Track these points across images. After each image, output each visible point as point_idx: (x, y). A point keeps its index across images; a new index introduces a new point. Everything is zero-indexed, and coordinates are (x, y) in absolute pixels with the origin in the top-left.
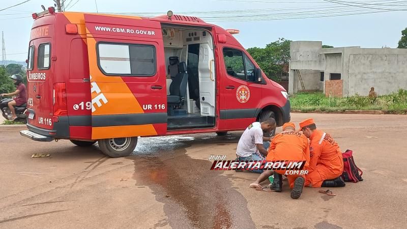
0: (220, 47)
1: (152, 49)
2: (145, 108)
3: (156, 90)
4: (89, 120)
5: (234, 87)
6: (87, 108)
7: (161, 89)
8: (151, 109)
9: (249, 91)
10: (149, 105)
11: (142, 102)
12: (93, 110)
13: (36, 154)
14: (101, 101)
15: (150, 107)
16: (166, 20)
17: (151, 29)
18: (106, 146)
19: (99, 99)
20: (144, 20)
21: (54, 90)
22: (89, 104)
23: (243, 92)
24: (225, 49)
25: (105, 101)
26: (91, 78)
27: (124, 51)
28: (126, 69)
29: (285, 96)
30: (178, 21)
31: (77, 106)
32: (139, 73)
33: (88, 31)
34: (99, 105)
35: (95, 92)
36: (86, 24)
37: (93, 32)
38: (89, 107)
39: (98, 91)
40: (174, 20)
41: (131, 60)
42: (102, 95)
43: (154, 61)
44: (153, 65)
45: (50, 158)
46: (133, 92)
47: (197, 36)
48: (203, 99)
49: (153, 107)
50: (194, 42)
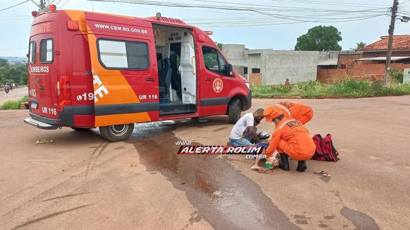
0: (200, 45)
1: (145, 46)
2: (141, 98)
3: (150, 82)
4: (92, 110)
5: (211, 79)
6: (90, 99)
7: (153, 81)
8: (146, 99)
9: (222, 83)
11: (138, 93)
12: (96, 100)
13: (40, 140)
14: (102, 92)
15: (145, 97)
16: (156, 21)
17: (145, 28)
18: (108, 134)
19: (101, 90)
20: (137, 20)
21: (58, 83)
22: (91, 95)
23: (218, 83)
24: (204, 47)
25: (106, 92)
26: (93, 71)
27: (121, 47)
28: (123, 63)
29: (248, 87)
30: (165, 22)
31: (80, 97)
32: (135, 67)
33: (88, 28)
34: (101, 96)
35: (97, 84)
36: (87, 21)
37: (93, 29)
39: (100, 83)
40: (162, 21)
41: (128, 55)
42: (103, 86)
43: (147, 56)
44: (146, 60)
45: (55, 144)
46: (130, 84)
47: (178, 36)
48: (185, 89)
49: (148, 97)
50: (175, 41)
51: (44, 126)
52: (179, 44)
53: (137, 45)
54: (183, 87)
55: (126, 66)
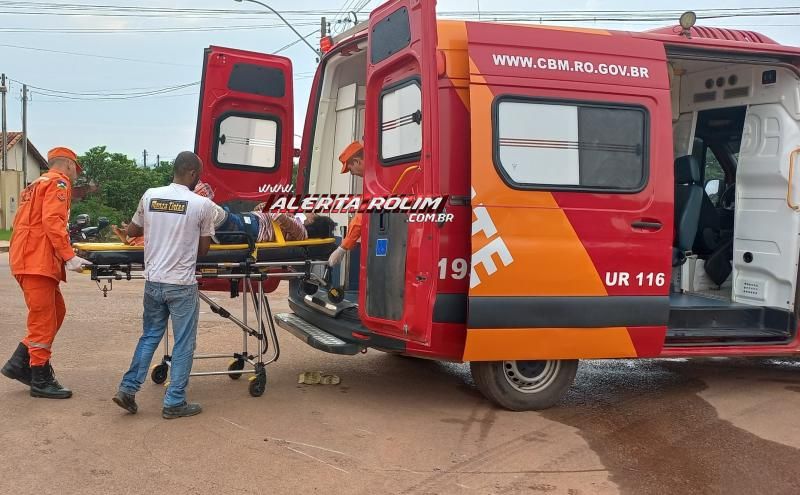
1: (638, 117)
2: (611, 280)
3: (645, 231)
4: (458, 309)
6: (454, 276)
7: (657, 228)
8: (627, 284)
10: (622, 274)
11: (605, 263)
12: (475, 281)
14: (496, 257)
15: (624, 278)
16: (675, 37)
17: (641, 60)
18: (498, 383)
19: (491, 252)
20: (617, 37)
22: (459, 265)
25: (507, 259)
26: (474, 194)
27: (564, 121)
28: (566, 170)
30: (705, 39)
32: (601, 182)
33: (473, 68)
34: (491, 268)
35: (481, 233)
36: (471, 49)
37: (487, 69)
38: (459, 274)
39: (491, 230)
40: (696, 38)
41: (582, 146)
42: (499, 241)
43: (643, 151)
44: (639, 161)
45: (345, 390)
46: (582, 237)
47: (738, 85)
48: (748, 257)
49: (633, 280)
50: (721, 103)
51: (326, 342)
52: (737, 117)
53: (612, 114)
54: (739, 251)
55: (572, 178)
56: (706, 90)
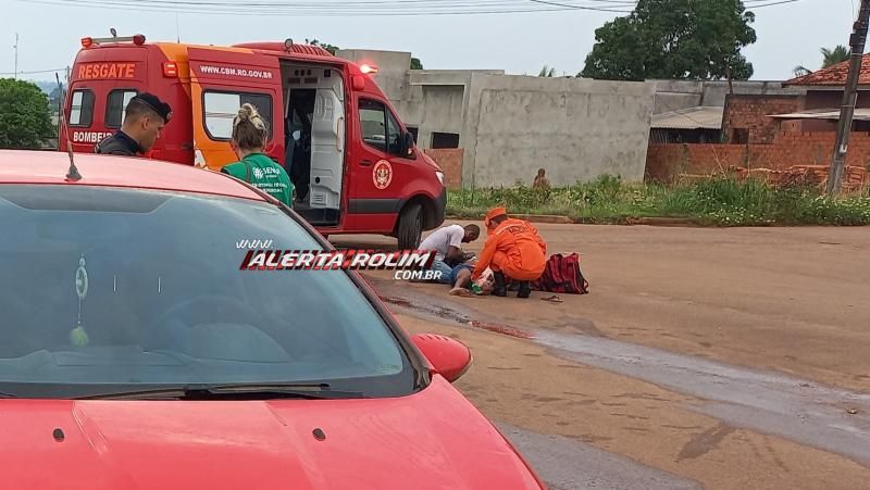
0: (355, 96)
1: (269, 101)
5: (370, 162)
9: (391, 170)
16: (283, 52)
17: (267, 68)
23: (383, 170)
24: (362, 100)
26: (195, 143)
29: (441, 180)
30: (297, 54)
33: (192, 74)
35: (199, 164)
36: (191, 62)
37: (198, 74)
39: (203, 163)
40: (293, 54)
43: (270, 118)
47: (312, 76)
48: (318, 180)
50: (303, 86)
52: (311, 95)
53: (256, 99)
54: (313, 177)
56: (294, 77)
